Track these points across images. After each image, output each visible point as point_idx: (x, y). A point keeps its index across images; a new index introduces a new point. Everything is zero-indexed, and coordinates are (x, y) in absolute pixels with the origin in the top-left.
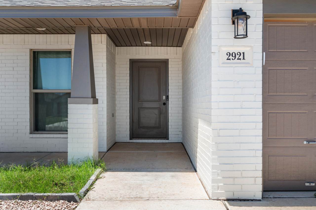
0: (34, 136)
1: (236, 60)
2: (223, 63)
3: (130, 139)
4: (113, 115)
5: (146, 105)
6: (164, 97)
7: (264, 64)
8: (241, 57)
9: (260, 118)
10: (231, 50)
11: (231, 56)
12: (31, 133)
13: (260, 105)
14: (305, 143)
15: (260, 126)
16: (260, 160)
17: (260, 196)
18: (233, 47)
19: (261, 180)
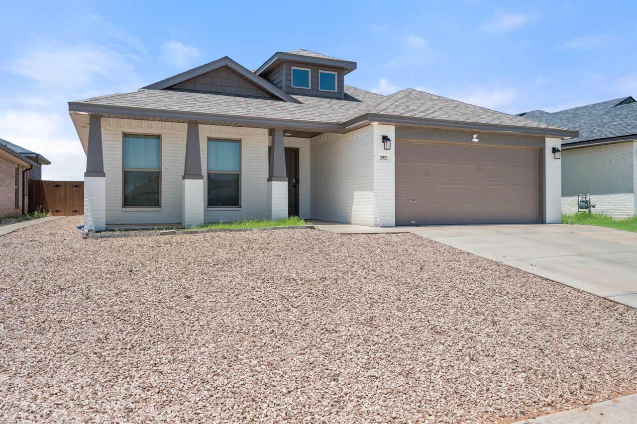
0: (211, 209)
1: (384, 160)
2: (379, 161)
6: (294, 181)
8: (386, 158)
9: (394, 188)
10: (382, 155)
12: (208, 207)
13: (394, 181)
14: (411, 201)
15: (394, 191)
16: (394, 208)
17: (394, 225)
18: (383, 153)
19: (394, 217)
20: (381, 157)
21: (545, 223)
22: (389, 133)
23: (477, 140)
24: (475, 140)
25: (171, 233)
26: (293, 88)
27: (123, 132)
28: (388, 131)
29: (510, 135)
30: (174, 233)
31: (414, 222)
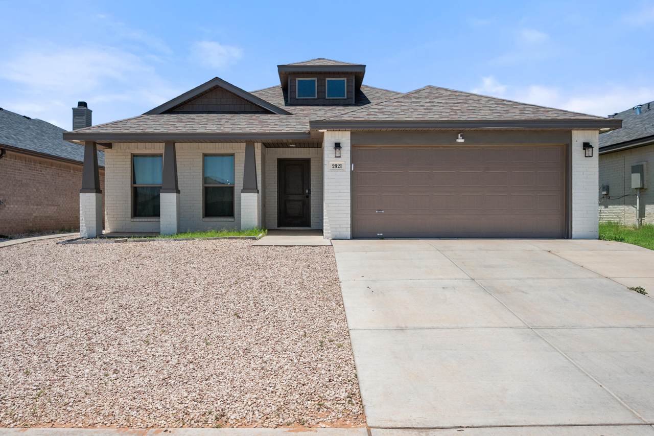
0: (206, 219)
1: (337, 168)
2: (331, 170)
3: (278, 227)
4: (264, 206)
5: (291, 198)
6: (307, 191)
7: (352, 170)
8: (340, 167)
9: (349, 198)
10: (335, 163)
11: (335, 166)
12: (203, 218)
13: (349, 191)
14: (377, 212)
15: (349, 202)
16: (349, 219)
17: (349, 237)
18: (335, 161)
19: (350, 229)
20: (334, 165)
21: (571, 238)
22: (344, 139)
23: (463, 141)
24: (460, 140)
25: (123, 241)
26: (298, 99)
27: (132, 154)
28: (342, 137)
29: (511, 131)
30: (126, 241)
31: (382, 234)
